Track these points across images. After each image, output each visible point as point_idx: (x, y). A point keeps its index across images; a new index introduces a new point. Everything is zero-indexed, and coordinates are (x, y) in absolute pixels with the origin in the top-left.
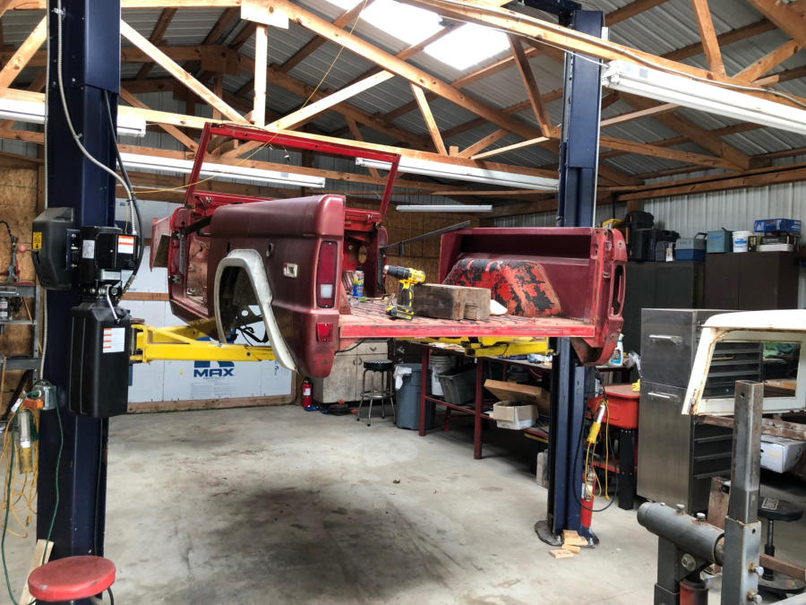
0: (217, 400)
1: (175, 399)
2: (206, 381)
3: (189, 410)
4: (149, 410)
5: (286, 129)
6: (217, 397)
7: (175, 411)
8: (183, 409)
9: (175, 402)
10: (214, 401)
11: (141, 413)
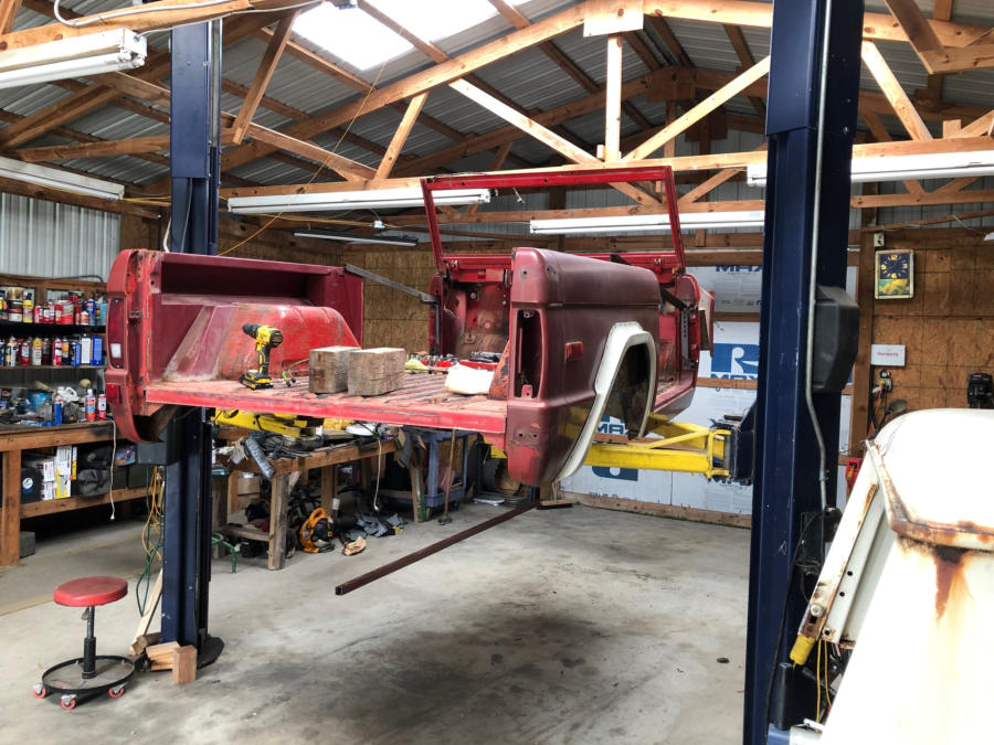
0: (736, 516)
1: (685, 505)
2: (724, 489)
3: (702, 522)
4: (655, 513)
5: (648, 157)
6: (737, 512)
7: (684, 519)
8: (693, 519)
9: (685, 508)
10: (732, 516)
11: (646, 514)
